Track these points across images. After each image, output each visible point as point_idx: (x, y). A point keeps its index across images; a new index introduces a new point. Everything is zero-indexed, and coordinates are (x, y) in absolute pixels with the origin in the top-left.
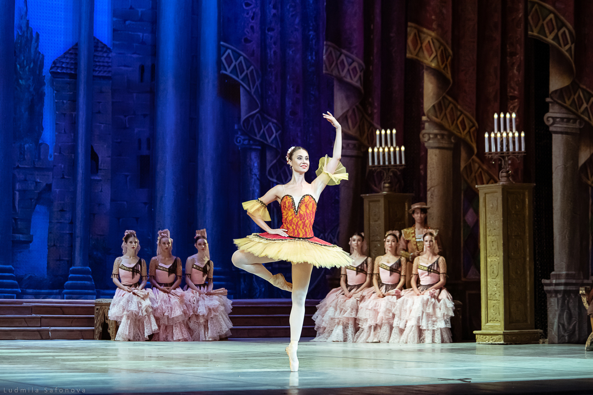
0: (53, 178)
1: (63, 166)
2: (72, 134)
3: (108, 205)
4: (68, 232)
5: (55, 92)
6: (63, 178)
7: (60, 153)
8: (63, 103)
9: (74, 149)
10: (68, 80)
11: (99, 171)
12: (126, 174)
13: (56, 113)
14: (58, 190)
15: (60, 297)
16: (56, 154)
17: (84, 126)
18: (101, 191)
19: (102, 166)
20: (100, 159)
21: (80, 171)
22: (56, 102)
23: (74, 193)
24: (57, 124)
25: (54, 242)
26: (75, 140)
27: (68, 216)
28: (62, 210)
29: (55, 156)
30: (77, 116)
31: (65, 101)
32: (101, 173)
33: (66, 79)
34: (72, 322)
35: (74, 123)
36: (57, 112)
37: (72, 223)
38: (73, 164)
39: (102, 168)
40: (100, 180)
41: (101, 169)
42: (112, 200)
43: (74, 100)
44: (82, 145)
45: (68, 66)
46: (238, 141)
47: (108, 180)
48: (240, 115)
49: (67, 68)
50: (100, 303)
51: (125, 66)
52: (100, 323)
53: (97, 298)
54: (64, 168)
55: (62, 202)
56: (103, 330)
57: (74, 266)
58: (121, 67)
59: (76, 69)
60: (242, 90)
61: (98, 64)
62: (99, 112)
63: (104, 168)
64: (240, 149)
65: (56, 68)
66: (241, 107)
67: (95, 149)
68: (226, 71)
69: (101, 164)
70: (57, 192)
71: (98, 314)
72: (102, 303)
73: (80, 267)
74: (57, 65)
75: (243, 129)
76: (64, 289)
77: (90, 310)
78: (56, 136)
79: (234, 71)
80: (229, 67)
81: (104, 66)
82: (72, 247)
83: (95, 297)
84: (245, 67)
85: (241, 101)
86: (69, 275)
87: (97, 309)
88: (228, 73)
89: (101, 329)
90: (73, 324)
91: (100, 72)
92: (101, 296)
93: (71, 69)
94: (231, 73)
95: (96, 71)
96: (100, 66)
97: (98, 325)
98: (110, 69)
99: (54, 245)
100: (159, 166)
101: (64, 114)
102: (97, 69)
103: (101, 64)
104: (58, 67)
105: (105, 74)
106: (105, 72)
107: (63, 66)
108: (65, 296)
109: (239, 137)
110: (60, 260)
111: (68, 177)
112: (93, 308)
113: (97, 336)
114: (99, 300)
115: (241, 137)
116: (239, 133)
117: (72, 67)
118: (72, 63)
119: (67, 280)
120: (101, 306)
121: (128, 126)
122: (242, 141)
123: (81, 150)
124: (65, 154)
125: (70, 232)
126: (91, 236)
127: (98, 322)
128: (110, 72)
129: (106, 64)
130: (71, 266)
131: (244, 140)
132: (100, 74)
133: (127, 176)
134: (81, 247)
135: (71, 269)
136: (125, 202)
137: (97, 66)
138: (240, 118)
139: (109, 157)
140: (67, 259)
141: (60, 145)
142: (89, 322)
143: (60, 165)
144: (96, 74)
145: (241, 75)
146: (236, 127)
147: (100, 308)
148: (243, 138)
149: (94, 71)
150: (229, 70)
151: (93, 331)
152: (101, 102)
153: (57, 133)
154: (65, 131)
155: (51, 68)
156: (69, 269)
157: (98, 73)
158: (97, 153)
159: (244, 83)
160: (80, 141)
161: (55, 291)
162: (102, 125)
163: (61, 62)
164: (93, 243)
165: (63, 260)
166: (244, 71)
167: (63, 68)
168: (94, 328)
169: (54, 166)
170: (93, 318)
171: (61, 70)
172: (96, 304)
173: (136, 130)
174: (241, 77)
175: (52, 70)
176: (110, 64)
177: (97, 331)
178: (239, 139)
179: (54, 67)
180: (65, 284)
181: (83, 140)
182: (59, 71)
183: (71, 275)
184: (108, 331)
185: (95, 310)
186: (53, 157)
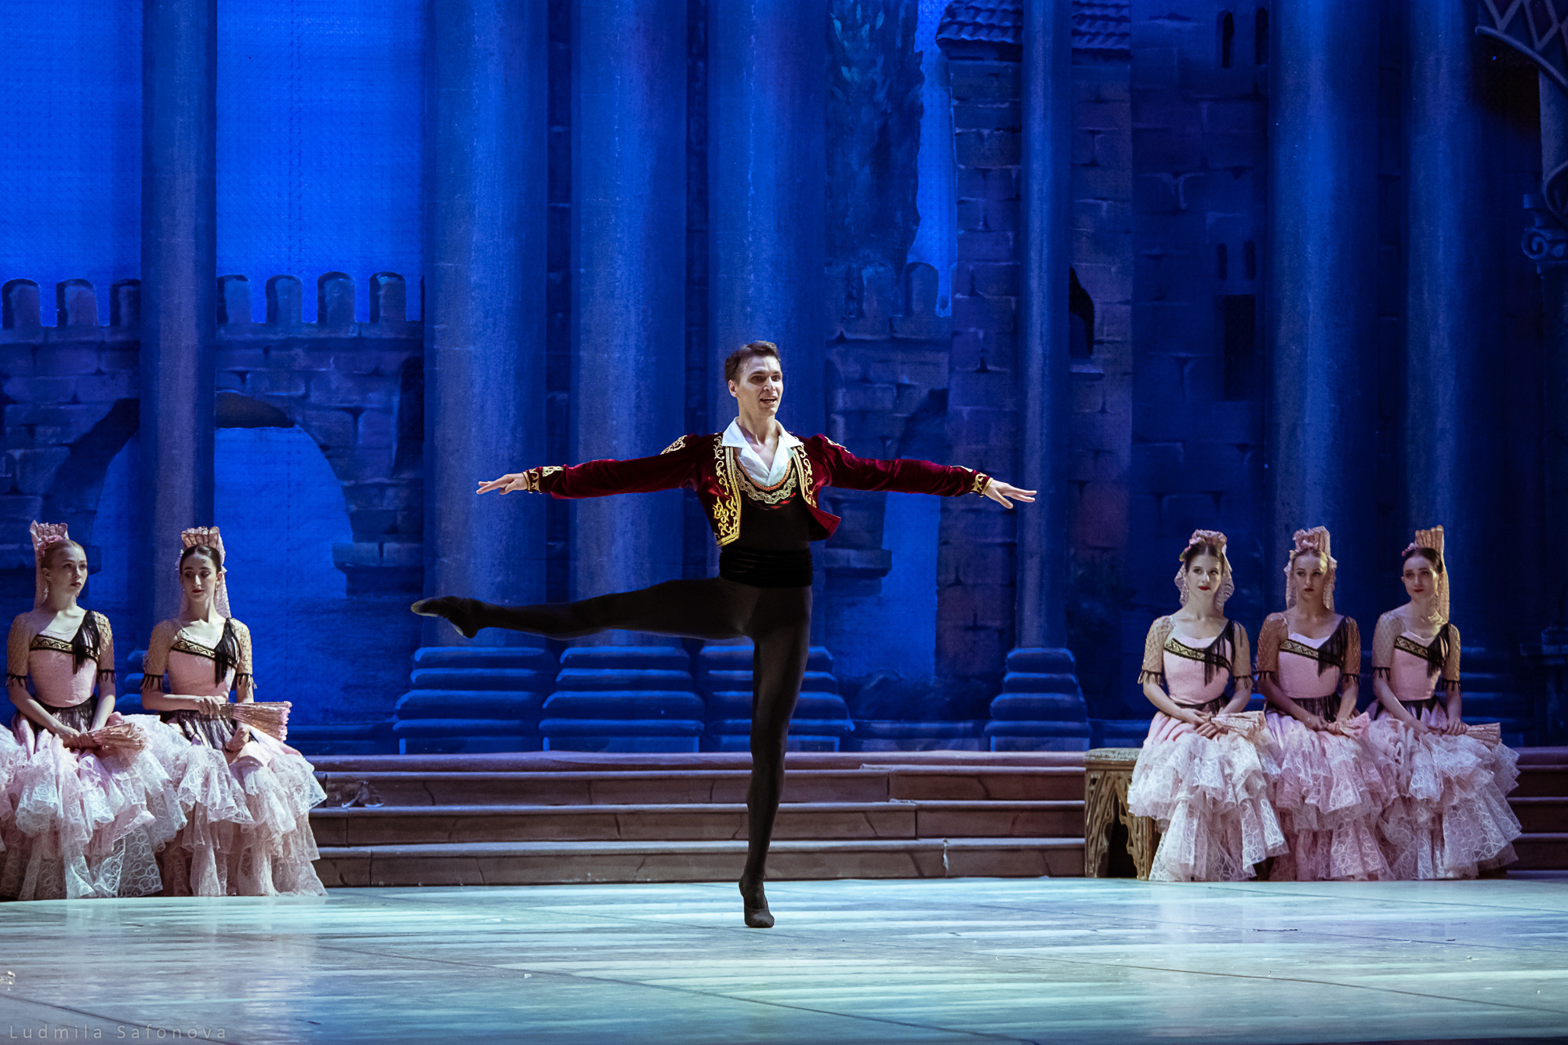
0: (951, 371)
1: (981, 335)
2: (1010, 234)
3: (1125, 455)
4: (999, 540)
5: (955, 102)
6: (983, 370)
7: (972, 293)
8: (980, 135)
9: (1015, 280)
10: (996, 63)
11: (1096, 347)
12: (1183, 354)
13: (960, 170)
14: (966, 410)
15: (976, 742)
16: (958, 296)
17: (1046, 207)
18: (1103, 411)
19: (1102, 332)
20: (1098, 308)
21: (1037, 349)
22: (957, 134)
23: (1018, 418)
24: (960, 203)
25: (957, 569)
26: (1019, 251)
29: (956, 302)
30: (1024, 176)
31: (986, 132)
32: (1101, 354)
33: (987, 63)
34: (1013, 824)
35: (1015, 200)
36: (962, 167)
38: (1015, 327)
39: (1104, 338)
40: (1100, 376)
41: (1101, 342)
42: (1138, 439)
43: (1014, 128)
44: (1040, 267)
45: (995, 21)
46: (1535, 248)
47: (1125, 374)
48: (1540, 165)
49: (991, 27)
50: (1102, 763)
51: (1172, 17)
52: (1102, 823)
53: (1093, 746)
54: (985, 339)
55: (981, 447)
56: (1111, 847)
57: (1020, 646)
58: (1159, 22)
59: (1018, 30)
60: (1543, 84)
61: (1088, 12)
62: (1093, 164)
63: (1110, 338)
64: (1539, 271)
65: (955, 27)
66: (1543, 140)
67: (1083, 278)
68: (1493, 25)
69: (1102, 324)
70: (965, 415)
71: (1096, 795)
72: (1109, 764)
73: (1038, 651)
74: (960, 19)
75: (1550, 207)
76: (989, 718)
77: (1071, 784)
78: (960, 239)
79: (1518, 25)
80: (1502, 15)
81: (1105, 18)
82: (1013, 586)
83: (1087, 741)
84: (1553, 14)
85: (1542, 119)
86: (1003, 674)
87: (1094, 781)
88: (1499, 32)
89: (1106, 843)
90: (1018, 829)
91: (1095, 35)
92: (1106, 741)
93: (1004, 30)
94: (1507, 31)
95: (1083, 34)
96: (1094, 18)
97: (1095, 831)
98: (1124, 27)
99: (958, 582)
100: (1284, 331)
101: (985, 173)
102: (1083, 28)
103: (1098, 12)
104: (962, 25)
105: (1109, 44)
106: (1110, 35)
107: (979, 19)
108: (994, 740)
109: (1535, 234)
110: (975, 628)
111: (998, 369)
112: (1080, 776)
113: (1092, 867)
114: (1098, 752)
115: (1543, 232)
116: (1538, 222)
117: (1007, 24)
118: (1005, 11)
119: (999, 692)
120: (1105, 771)
121: (1183, 205)
122: (1546, 247)
123: (1037, 284)
124: (987, 297)
125: (1008, 540)
126: (1072, 551)
127: (1095, 821)
128: (1124, 35)
129: (1111, 12)
130: (1011, 647)
131: (1553, 243)
132: (1096, 44)
133: (1183, 362)
134: (1041, 586)
135: (1010, 655)
136: (1179, 445)
137: (1084, 17)
138: (1538, 174)
139: (1127, 303)
140: (998, 624)
141: (971, 268)
142: (1071, 821)
143: (972, 330)
144: (1082, 43)
145: (1540, 37)
146: (1527, 205)
147: (1103, 778)
148: (1548, 235)
149: (1075, 33)
150: (1502, 24)
151: (1081, 849)
152: (1099, 132)
153: (961, 232)
154: (986, 224)
155: (942, 28)
156: (1005, 656)
157: (1089, 41)
158: (1089, 290)
159: (1552, 63)
160: (1034, 255)
161: (961, 725)
162: (1105, 204)
163: (973, 8)
164: (1080, 572)
165: (984, 628)
166: (1549, 24)
167: (977, 27)
168: (1082, 841)
169: (955, 334)
170: (1081, 809)
171: (972, 35)
172: (1091, 765)
173: (1211, 218)
174: (1540, 45)
175: (945, 35)
176: (1125, 12)
177: (1092, 851)
178: (1538, 239)
179: (950, 24)
180: (993, 704)
181: (1045, 251)
182: (964, 36)
183: (1010, 676)
184: (1128, 848)
185: (1088, 782)
186: (950, 305)
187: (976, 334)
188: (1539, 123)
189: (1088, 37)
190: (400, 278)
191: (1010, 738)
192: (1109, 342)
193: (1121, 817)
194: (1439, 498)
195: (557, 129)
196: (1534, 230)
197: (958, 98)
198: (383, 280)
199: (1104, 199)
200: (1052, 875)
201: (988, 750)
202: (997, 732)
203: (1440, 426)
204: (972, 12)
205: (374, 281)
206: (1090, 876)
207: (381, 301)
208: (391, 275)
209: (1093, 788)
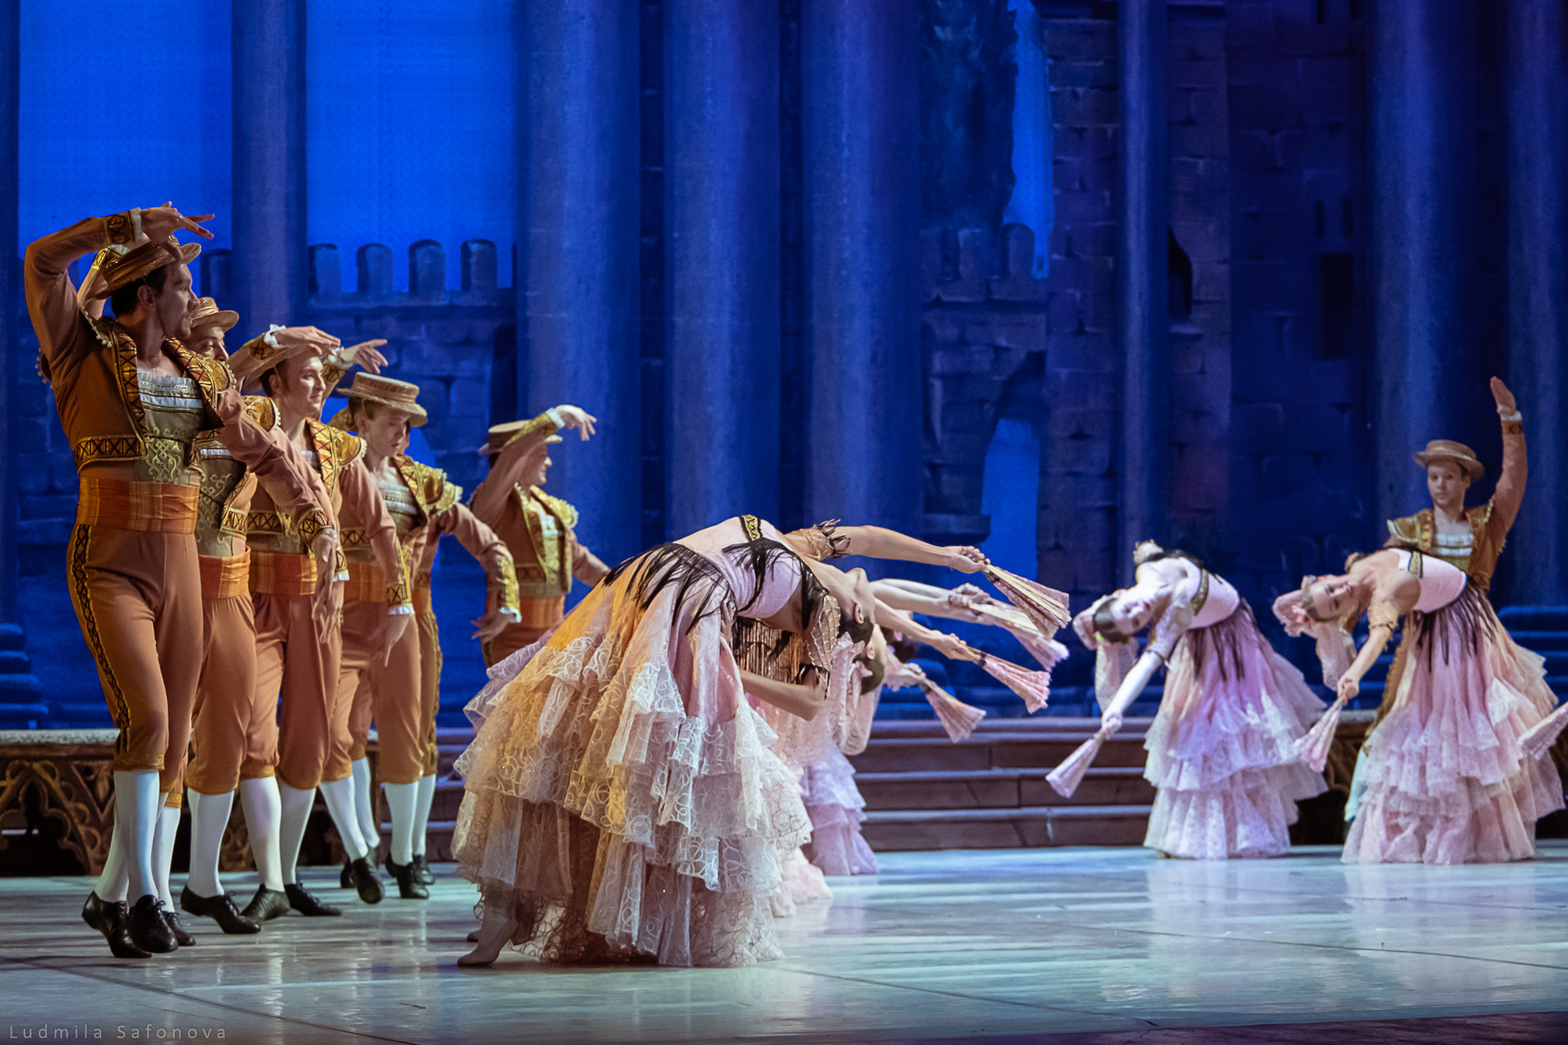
0: (1048, 333)
1: (1078, 295)
2: (1107, 194)
3: (1224, 417)
4: (1099, 503)
5: (1050, 61)
6: (1080, 331)
7: (1069, 253)
8: (1075, 95)
9: (1113, 240)
10: (1089, 21)
11: (1194, 308)
12: (1282, 313)
13: (1055, 129)
14: (1063, 373)
15: (1077, 708)
16: (1055, 257)
17: (1143, 165)
18: (1202, 372)
19: (1201, 292)
20: (1195, 268)
21: (1136, 308)
22: (1053, 94)
23: (1118, 379)
24: (1056, 162)
25: (1057, 534)
26: (1117, 209)
27: (1099, 452)
28: (1079, 435)
29: (1053, 263)
30: (1120, 135)
31: (1080, 90)
32: (1199, 314)
33: (1082, 21)
34: (1118, 791)
35: (1111, 159)
36: (1057, 126)
37: (1113, 474)
38: (1113, 289)
39: (1202, 297)
40: (1198, 337)
41: (1199, 302)
42: (1237, 399)
43: (1111, 85)
44: (1138, 227)
47: (1223, 334)
54: (1082, 300)
55: (1080, 409)
62: (1190, 122)
63: (1210, 298)
67: (1180, 236)
69: (1200, 284)
70: (1063, 376)
78: (1056, 199)
82: (1114, 550)
90: (1122, 797)
99: (1057, 547)
100: (1384, 288)
101: (1080, 132)
110: (1076, 593)
111: (1096, 330)
121: (1280, 163)
123: (1136, 242)
124: (1084, 257)
125: (1108, 504)
126: (1173, 514)
133: (1281, 321)
136: (1279, 405)
139: (1225, 262)
141: (1067, 228)
143: (1070, 291)
152: (1194, 90)
153: (1057, 192)
154: (1082, 185)
158: (1186, 250)
160: (1132, 215)
161: (1063, 692)
162: (1201, 162)
164: (1181, 535)
165: (1084, 593)
169: (1052, 295)
173: (1308, 175)
181: (1144, 212)
186: (1046, 266)
187: (1073, 295)
190: (491, 244)
192: (1207, 302)
195: (649, 92)
197: (1052, 57)
198: (474, 247)
199: (1199, 157)
205: (465, 248)
207: (473, 268)
208: (482, 242)
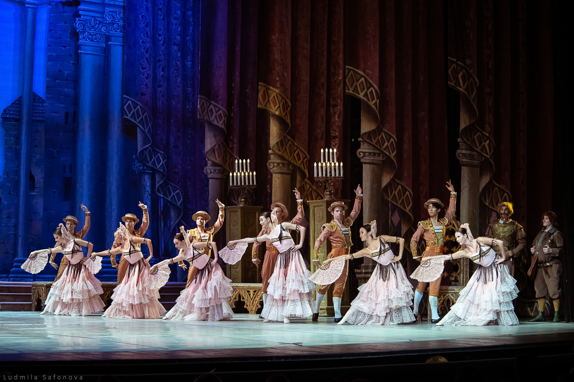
0: (2, 193)
1: (9, 185)
2: (16, 162)
3: (41, 213)
4: (13, 233)
5: (5, 131)
6: (10, 193)
7: (8, 175)
8: (10, 139)
9: (17, 173)
10: (14, 123)
11: (35, 189)
12: (55, 190)
13: (5, 147)
14: (6, 202)
15: (7, 279)
16: (5, 176)
17: (25, 156)
18: (37, 203)
19: (37, 185)
20: (36, 179)
21: (22, 188)
22: (5, 139)
23: (17, 205)
24: (5, 155)
25: (3, 239)
26: (19, 166)
27: (13, 221)
28: (9, 217)
29: (4, 178)
30: (20, 149)
31: (12, 138)
32: (36, 190)
33: (13, 122)
34: (16, 299)
35: (18, 154)
36: (6, 146)
37: (16, 226)
38: (17, 184)
39: (37, 186)
40: (36, 195)
41: (36, 187)
42: (44, 210)
43: (18, 138)
44: (23, 170)
45: (14, 113)
46: (136, 167)
47: (42, 195)
48: (137, 148)
49: (13, 114)
50: (35, 285)
51: (55, 113)
52: (36, 299)
53: (33, 281)
54: (10, 186)
55: (9, 211)
56: (37, 304)
57: (17, 257)
58: (52, 114)
59: (19, 115)
60: (138, 130)
61: (35, 111)
62: (36, 146)
63: (39, 186)
64: (136, 172)
65: (6, 114)
66: (138, 142)
67: (33, 173)
68: (127, 116)
69: (37, 183)
70: (5, 203)
71: (34, 292)
72: (37, 285)
73: (21, 258)
74: (7, 112)
75: (139, 158)
76: (10, 274)
77: (28, 290)
78: (5, 163)
79: (133, 116)
80: (129, 113)
81: (39, 113)
82: (16, 243)
83: (32, 280)
84: (141, 114)
85: (138, 138)
86: (13, 264)
87: (34, 289)
88: (129, 118)
89: (36, 303)
90: (17, 300)
91: (37, 117)
92: (37, 279)
93: (16, 115)
94: (131, 117)
95: (34, 116)
96: (37, 113)
97: (34, 300)
98: (44, 115)
99: (3, 242)
100: (78, 185)
101: (11, 148)
102: (34, 115)
103: (38, 111)
104: (7, 114)
105: (40, 119)
106: (40, 117)
107: (11, 113)
108: (11, 279)
109: (136, 164)
110: (7, 253)
111: (13, 193)
112: (30, 288)
113: (33, 309)
114: (35, 282)
115: (137, 164)
116: (136, 161)
117: (17, 114)
118: (17, 111)
119: (12, 268)
120: (36, 287)
121: (56, 156)
122: (138, 167)
123: (22, 173)
124: (11, 176)
125: (14, 233)
126: (29, 235)
127: (34, 298)
128: (44, 117)
129: (41, 111)
130: (15, 258)
131: (140, 166)
132: (37, 119)
133: (55, 192)
134: (22, 244)
135: (15, 259)
136: (54, 211)
137: (35, 112)
138: (137, 150)
139: (42, 178)
140: (12, 252)
141: (8, 170)
142: (28, 298)
143: (7, 184)
144: (34, 118)
145: (138, 119)
146: (134, 157)
147: (36, 288)
148: (139, 164)
149: (33, 116)
150: (129, 116)
151: (31, 304)
152: (37, 139)
153: (5, 161)
154: (11, 160)
155: (3, 114)
156: (13, 259)
157: (36, 118)
158: (34, 175)
159: (140, 125)
160: (22, 167)
161: (4, 275)
162: (38, 155)
163: (10, 110)
164: (31, 240)
165: (9, 253)
166: (140, 116)
167: (11, 114)
168: (31, 303)
169: (4, 185)
170: (31, 295)
171: (9, 116)
172: (33, 285)
173: (62, 159)
174: (138, 121)
175: (3, 116)
176: (44, 111)
177: (33, 305)
178: (136, 165)
179: (4, 113)
180: (11, 271)
181: (25, 166)
182: (8, 116)
183: (15, 264)
184: (41, 304)
185: (32, 289)
186: (2, 178)
187: (8, 185)
188: (137, 139)
189: (35, 117)
191: (15, 279)
192: (38, 187)
193: (40, 297)
194: (113, 224)
196: (135, 163)
197: (6, 131)
199: (38, 154)
200: (24, 310)
201: (10, 281)
202: (12, 277)
203: (113, 208)
204: (9, 111)
206: (33, 311)
209: (33, 290)
